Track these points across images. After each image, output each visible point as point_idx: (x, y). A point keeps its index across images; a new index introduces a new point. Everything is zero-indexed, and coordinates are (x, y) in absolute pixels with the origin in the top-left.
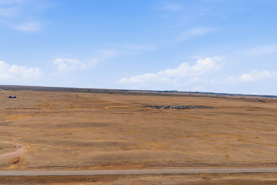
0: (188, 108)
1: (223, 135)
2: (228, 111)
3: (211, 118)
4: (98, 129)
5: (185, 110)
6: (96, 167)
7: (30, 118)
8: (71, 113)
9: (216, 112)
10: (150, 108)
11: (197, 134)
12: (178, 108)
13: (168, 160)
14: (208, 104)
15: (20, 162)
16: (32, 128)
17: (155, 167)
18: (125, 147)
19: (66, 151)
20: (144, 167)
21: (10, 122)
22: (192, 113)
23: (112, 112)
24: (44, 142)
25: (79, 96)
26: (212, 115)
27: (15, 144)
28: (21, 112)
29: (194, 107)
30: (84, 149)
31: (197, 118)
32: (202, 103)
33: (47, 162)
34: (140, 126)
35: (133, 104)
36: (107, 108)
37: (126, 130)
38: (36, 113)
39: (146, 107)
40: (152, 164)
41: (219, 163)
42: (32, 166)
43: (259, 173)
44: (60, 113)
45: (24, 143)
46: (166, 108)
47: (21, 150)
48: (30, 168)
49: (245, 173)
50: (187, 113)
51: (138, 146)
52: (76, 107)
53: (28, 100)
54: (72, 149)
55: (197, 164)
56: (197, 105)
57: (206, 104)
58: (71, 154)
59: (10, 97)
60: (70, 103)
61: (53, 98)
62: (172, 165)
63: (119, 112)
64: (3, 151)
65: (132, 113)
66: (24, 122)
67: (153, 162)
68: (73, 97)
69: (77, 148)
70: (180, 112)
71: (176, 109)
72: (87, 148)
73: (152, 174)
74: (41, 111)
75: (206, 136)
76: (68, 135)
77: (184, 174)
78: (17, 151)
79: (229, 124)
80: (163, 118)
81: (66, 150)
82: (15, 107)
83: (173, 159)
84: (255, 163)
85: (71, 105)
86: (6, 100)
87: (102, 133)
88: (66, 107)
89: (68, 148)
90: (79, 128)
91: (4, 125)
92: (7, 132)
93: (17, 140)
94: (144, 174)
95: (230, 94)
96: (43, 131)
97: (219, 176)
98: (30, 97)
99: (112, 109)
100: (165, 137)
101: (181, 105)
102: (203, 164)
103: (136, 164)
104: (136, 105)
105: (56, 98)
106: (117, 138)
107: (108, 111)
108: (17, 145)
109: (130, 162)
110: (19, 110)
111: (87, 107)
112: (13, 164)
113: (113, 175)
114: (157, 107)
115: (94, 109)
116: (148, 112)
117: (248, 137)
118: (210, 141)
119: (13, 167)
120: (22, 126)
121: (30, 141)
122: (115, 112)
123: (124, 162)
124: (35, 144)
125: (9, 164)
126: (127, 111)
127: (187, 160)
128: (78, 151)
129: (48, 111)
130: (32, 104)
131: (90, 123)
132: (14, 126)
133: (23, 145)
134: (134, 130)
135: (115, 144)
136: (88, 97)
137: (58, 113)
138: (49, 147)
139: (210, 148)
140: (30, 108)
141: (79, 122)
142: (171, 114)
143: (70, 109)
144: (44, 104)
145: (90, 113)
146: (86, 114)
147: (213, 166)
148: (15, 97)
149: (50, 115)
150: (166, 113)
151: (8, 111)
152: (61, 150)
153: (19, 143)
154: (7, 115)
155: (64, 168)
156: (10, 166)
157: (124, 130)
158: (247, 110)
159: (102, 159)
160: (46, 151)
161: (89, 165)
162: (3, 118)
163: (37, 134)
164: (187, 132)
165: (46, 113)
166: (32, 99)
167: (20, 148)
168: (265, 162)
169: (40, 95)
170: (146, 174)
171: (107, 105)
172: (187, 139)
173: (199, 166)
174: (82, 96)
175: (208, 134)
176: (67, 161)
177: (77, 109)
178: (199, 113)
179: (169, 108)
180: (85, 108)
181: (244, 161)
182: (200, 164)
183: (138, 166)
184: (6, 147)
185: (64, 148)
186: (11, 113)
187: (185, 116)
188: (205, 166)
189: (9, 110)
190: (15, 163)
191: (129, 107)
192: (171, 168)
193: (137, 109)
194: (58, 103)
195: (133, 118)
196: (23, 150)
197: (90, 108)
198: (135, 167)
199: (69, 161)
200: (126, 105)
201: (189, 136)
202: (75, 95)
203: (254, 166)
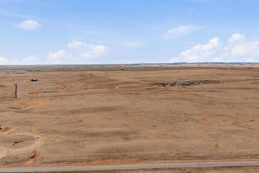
0: (194, 83)
1: (220, 117)
2: (233, 86)
3: (214, 95)
4: (106, 113)
5: (190, 87)
6: (98, 161)
7: (48, 102)
8: (84, 95)
9: (220, 87)
10: (156, 86)
11: (195, 118)
12: (184, 84)
13: (161, 152)
14: (214, 77)
15: (36, 156)
16: (50, 115)
17: (147, 161)
18: (126, 136)
19: (75, 143)
20: (139, 161)
21: (31, 109)
22: (196, 90)
23: (121, 93)
24: (58, 132)
25: (93, 75)
26: (216, 91)
27: (34, 135)
28: (42, 97)
29: (199, 82)
30: (90, 140)
31: (200, 96)
32: (209, 76)
33: (58, 157)
34: (143, 109)
35: (141, 82)
36: (117, 87)
37: (131, 114)
38: (55, 96)
39: (153, 85)
40: (145, 157)
41: (207, 155)
42: (45, 160)
43: (241, 166)
44: (75, 96)
45: (41, 134)
46: (172, 85)
47: (38, 142)
48: (44, 163)
49: (228, 167)
50: (192, 90)
51: (138, 134)
52: (90, 89)
53: (48, 83)
54: (81, 140)
55: (186, 157)
56: (203, 80)
57: (212, 77)
58: (79, 146)
59: (32, 80)
60: (84, 84)
61: (70, 79)
62: (163, 158)
63: (128, 92)
64: (24, 144)
65: (140, 92)
66: (43, 108)
67: (147, 155)
68: (87, 76)
69: (84, 139)
70: (185, 89)
71: (181, 86)
72: (93, 139)
73: (143, 169)
74: (59, 94)
75: (203, 119)
76: (79, 122)
77: (172, 168)
78: (35, 143)
79: (230, 103)
80: (167, 98)
81: (75, 141)
82: (37, 92)
83: (165, 152)
84: (241, 155)
85: (85, 86)
86: (29, 84)
87: (109, 118)
88: (81, 88)
89: (77, 139)
90: (90, 113)
91: (27, 113)
92: (28, 121)
93: (36, 130)
94: (137, 170)
95: (239, 63)
96: (59, 118)
97: (204, 170)
98: (50, 79)
99: (121, 88)
100: (165, 121)
101: (187, 81)
102: (191, 157)
103: (132, 158)
104: (144, 82)
105: (72, 79)
106: (122, 125)
107: (118, 91)
108: (36, 136)
109: (127, 155)
110: (40, 95)
111: (99, 88)
112: (31, 159)
113: (110, 171)
114: (164, 85)
115: (105, 90)
116: (154, 91)
117: (245, 120)
118: (206, 126)
119: (30, 162)
120: (41, 113)
121: (46, 132)
122: (124, 93)
123: (122, 156)
124: (50, 135)
125: (28, 159)
126: (135, 91)
127: (178, 152)
128: (85, 142)
129: (65, 94)
130: (51, 87)
131: (100, 108)
132: (35, 113)
133: (40, 137)
134: (138, 114)
135: (117, 133)
136: (101, 76)
137: (72, 96)
138: (62, 138)
139: (204, 135)
140: (49, 91)
141: (89, 106)
142: (176, 92)
143: (84, 91)
144: (61, 86)
145: (101, 94)
146: (97, 96)
147: (200, 159)
148: (37, 80)
149: (66, 98)
150: (171, 91)
151: (30, 96)
152: (71, 141)
153: (37, 134)
154: (29, 100)
155: (70, 163)
156: (28, 161)
157: (129, 114)
158: (252, 83)
159: (103, 153)
160: (59, 142)
161: (92, 159)
162: (26, 104)
163: (53, 122)
164: (187, 114)
165: (63, 97)
166: (51, 81)
167: (38, 140)
168: (250, 153)
169: (58, 76)
170: (139, 170)
171: (117, 84)
172: (185, 124)
173: (187, 159)
174: (96, 75)
175: (206, 116)
176: (74, 155)
177: (90, 90)
178: (203, 90)
179: (175, 85)
180: (97, 89)
181: (231, 153)
182: (189, 157)
183: (133, 160)
184: (26, 140)
185: (74, 139)
186: (33, 98)
187: (189, 94)
188: (193, 159)
189: (31, 94)
190: (32, 157)
191: (137, 86)
192: (162, 161)
193: (145, 88)
194: (73, 84)
195: (139, 99)
196: (40, 142)
197: (102, 88)
198: (131, 161)
199: (76, 155)
200: (134, 83)
201: (187, 120)
202: (89, 74)
203: (239, 158)
